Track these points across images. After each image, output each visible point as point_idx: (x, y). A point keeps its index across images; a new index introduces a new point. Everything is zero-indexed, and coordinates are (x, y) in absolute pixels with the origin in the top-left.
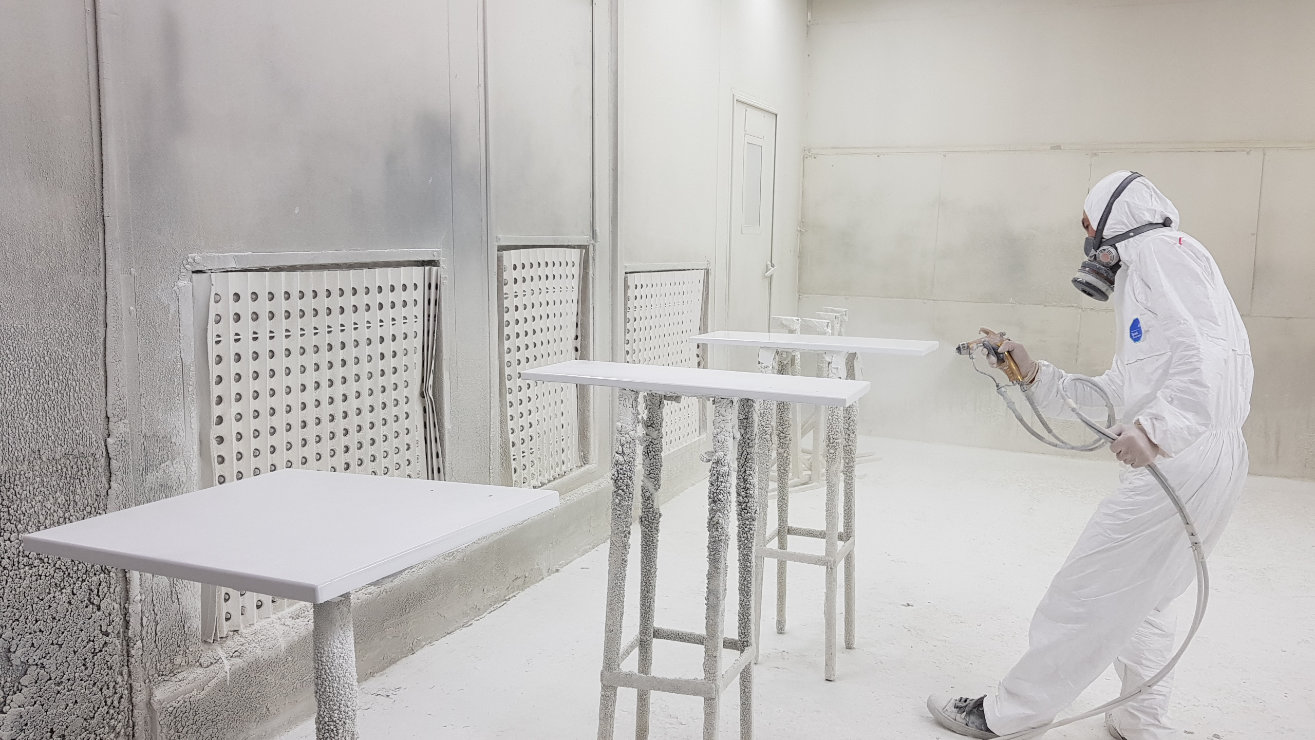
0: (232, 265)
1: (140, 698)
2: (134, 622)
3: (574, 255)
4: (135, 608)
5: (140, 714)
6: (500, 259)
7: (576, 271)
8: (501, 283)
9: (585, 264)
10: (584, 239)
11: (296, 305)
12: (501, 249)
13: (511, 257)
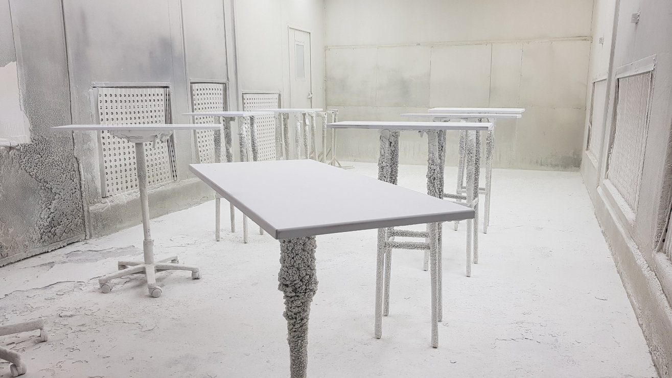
0: (104, 85)
1: (85, 209)
2: (83, 186)
3: (221, 86)
4: (83, 182)
5: (86, 213)
6: (191, 87)
7: (222, 92)
8: (192, 95)
9: (225, 90)
10: (224, 81)
11: (123, 99)
12: (192, 83)
13: (195, 86)
